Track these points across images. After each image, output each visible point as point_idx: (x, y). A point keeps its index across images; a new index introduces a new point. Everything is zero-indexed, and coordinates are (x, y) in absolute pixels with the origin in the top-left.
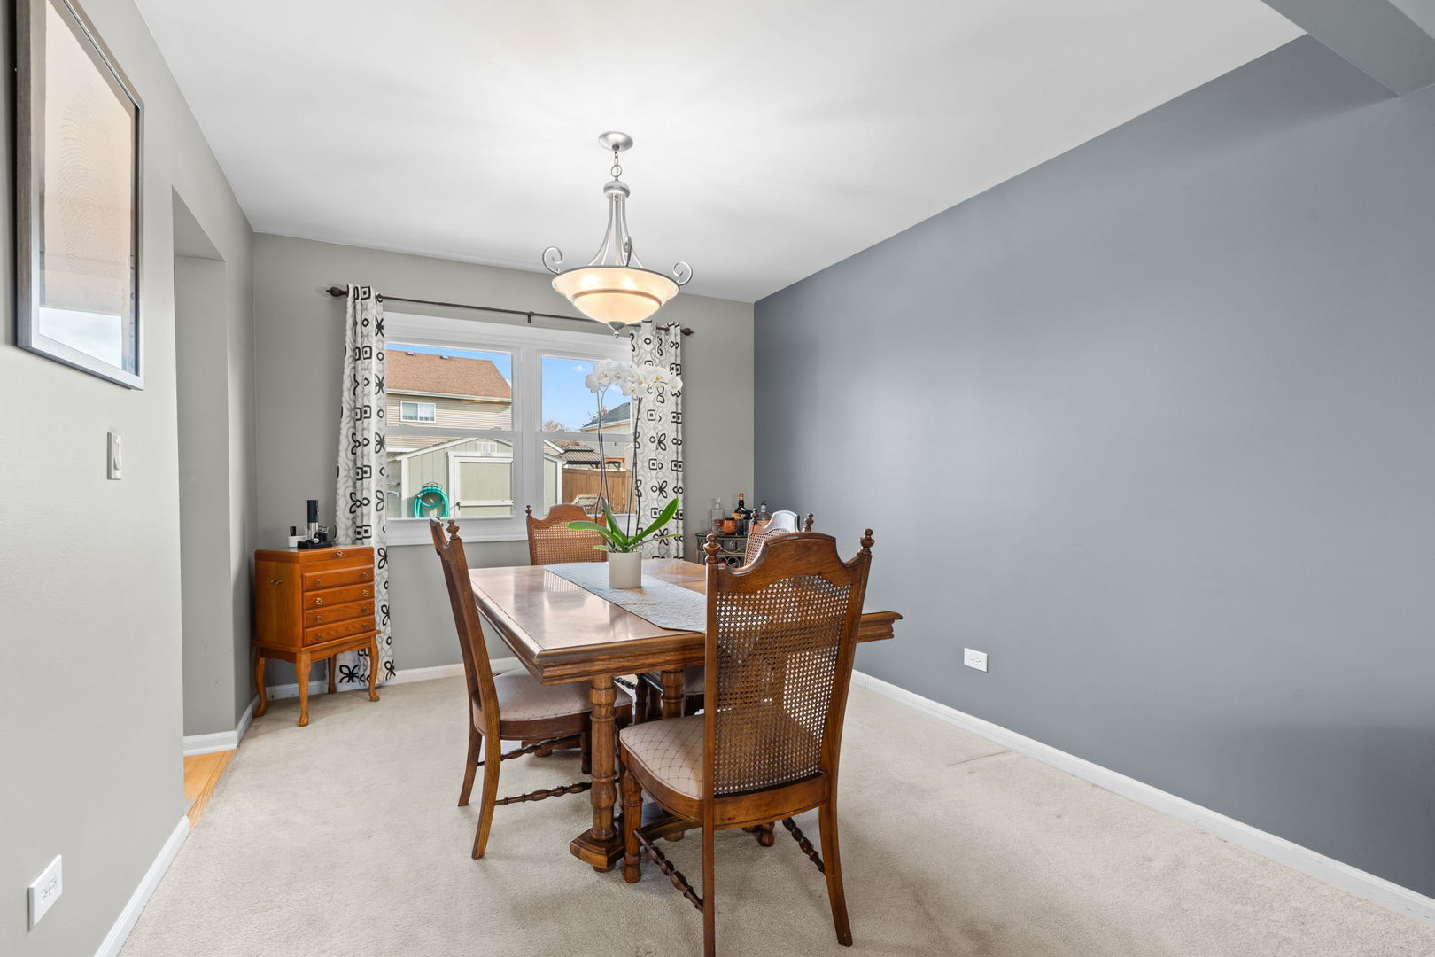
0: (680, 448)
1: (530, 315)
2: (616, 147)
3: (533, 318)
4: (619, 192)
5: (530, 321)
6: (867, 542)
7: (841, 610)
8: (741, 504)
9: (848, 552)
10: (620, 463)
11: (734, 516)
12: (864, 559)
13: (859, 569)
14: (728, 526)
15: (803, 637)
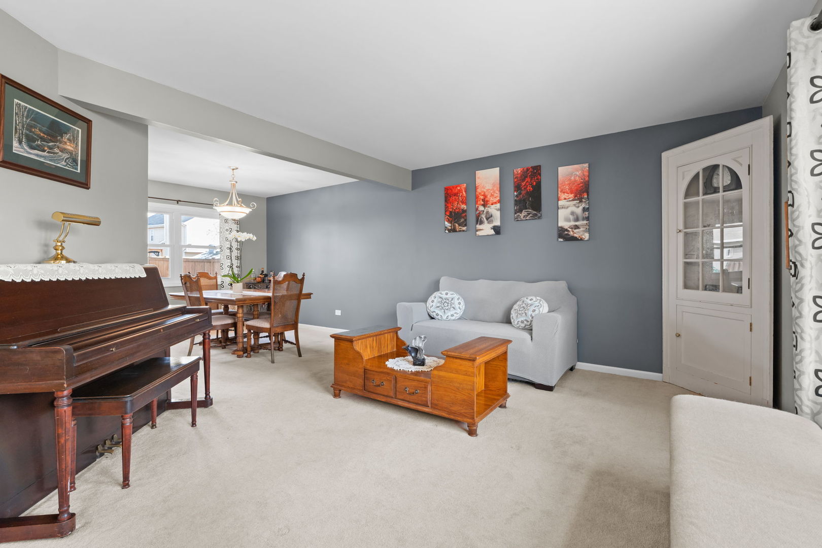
0: (239, 251)
1: (178, 201)
2: (233, 169)
3: (179, 202)
4: (234, 183)
5: (178, 203)
6: (304, 275)
7: (297, 292)
8: (263, 272)
9: (300, 277)
10: (159, 252)
11: (260, 276)
12: (303, 278)
13: (302, 281)
14: (259, 280)
15: (289, 297)
